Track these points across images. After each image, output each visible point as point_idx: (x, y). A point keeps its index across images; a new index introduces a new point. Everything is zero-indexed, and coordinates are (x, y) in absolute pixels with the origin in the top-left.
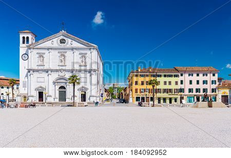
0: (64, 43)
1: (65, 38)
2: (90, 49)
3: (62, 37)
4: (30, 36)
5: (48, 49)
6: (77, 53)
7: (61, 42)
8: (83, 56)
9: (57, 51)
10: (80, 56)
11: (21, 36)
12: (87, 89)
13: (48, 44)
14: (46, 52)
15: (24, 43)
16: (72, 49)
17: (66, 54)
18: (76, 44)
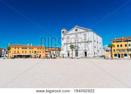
0: (77, 31)
1: (77, 29)
2: (88, 32)
3: (76, 28)
4: (65, 30)
5: (71, 34)
6: (82, 34)
7: (76, 31)
8: (85, 35)
9: (74, 35)
10: (84, 35)
11: (62, 31)
12: (87, 51)
13: (71, 32)
14: (70, 35)
15: (63, 33)
16: (80, 33)
17: (78, 36)
18: (82, 30)
